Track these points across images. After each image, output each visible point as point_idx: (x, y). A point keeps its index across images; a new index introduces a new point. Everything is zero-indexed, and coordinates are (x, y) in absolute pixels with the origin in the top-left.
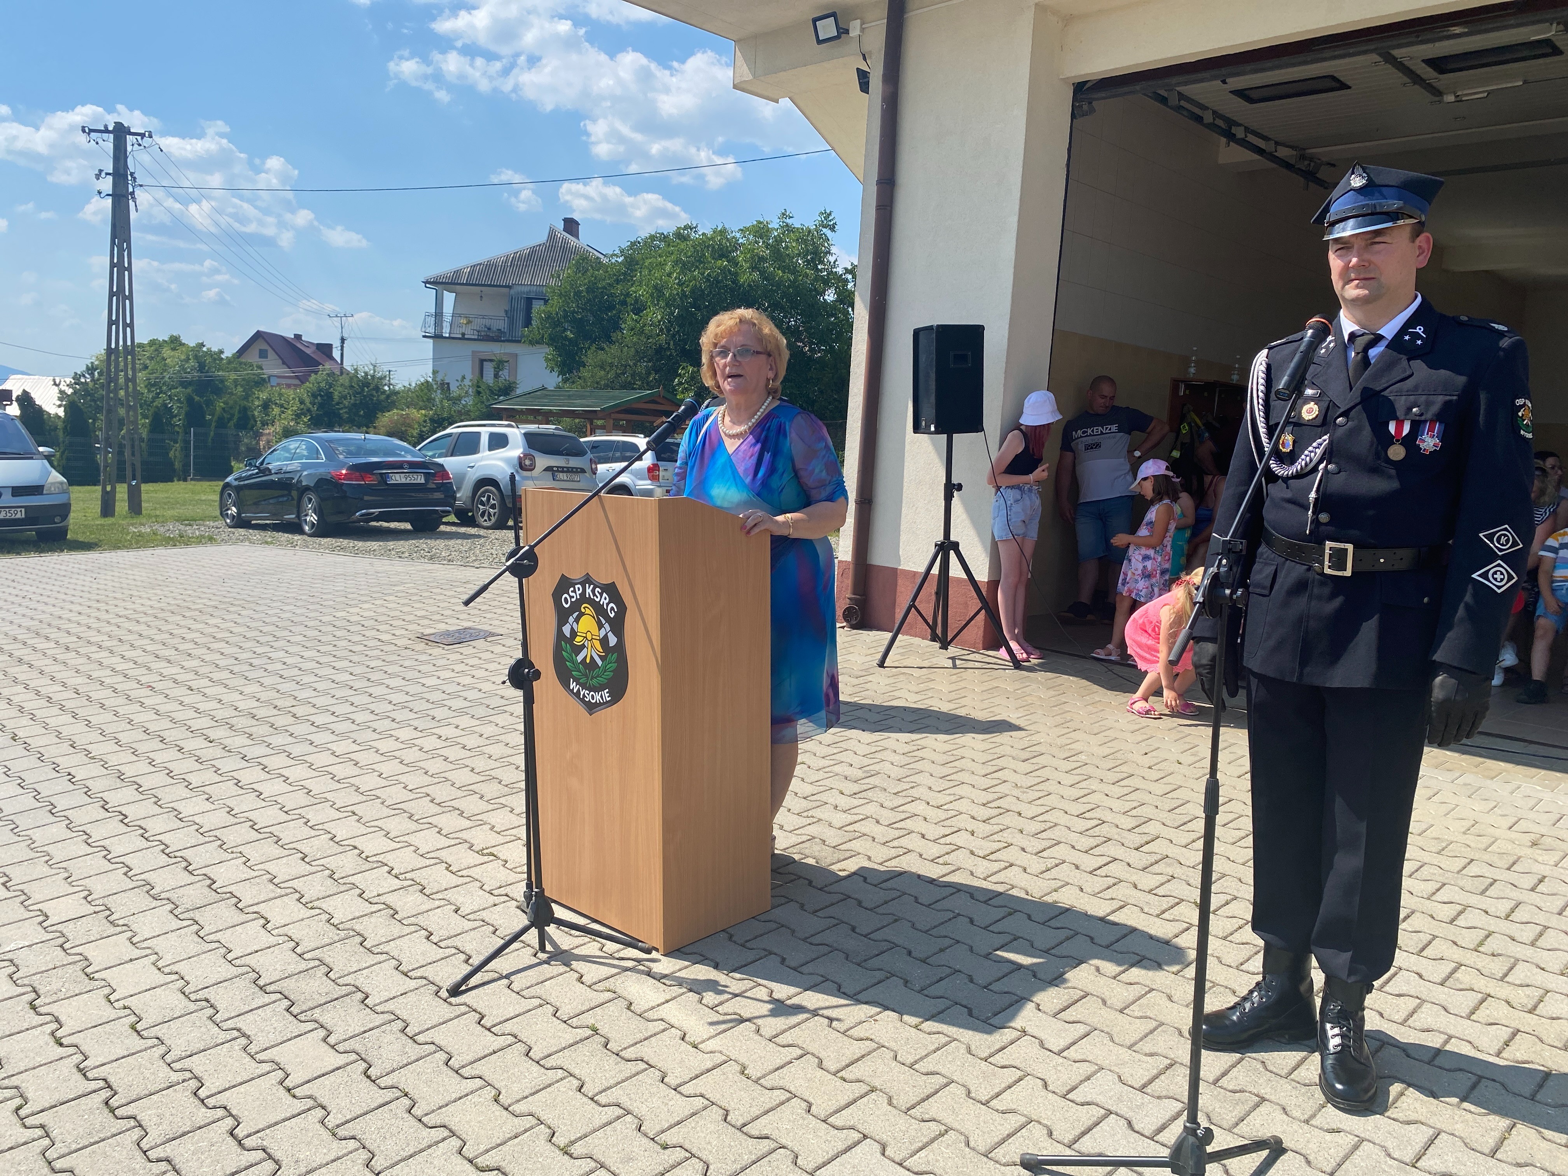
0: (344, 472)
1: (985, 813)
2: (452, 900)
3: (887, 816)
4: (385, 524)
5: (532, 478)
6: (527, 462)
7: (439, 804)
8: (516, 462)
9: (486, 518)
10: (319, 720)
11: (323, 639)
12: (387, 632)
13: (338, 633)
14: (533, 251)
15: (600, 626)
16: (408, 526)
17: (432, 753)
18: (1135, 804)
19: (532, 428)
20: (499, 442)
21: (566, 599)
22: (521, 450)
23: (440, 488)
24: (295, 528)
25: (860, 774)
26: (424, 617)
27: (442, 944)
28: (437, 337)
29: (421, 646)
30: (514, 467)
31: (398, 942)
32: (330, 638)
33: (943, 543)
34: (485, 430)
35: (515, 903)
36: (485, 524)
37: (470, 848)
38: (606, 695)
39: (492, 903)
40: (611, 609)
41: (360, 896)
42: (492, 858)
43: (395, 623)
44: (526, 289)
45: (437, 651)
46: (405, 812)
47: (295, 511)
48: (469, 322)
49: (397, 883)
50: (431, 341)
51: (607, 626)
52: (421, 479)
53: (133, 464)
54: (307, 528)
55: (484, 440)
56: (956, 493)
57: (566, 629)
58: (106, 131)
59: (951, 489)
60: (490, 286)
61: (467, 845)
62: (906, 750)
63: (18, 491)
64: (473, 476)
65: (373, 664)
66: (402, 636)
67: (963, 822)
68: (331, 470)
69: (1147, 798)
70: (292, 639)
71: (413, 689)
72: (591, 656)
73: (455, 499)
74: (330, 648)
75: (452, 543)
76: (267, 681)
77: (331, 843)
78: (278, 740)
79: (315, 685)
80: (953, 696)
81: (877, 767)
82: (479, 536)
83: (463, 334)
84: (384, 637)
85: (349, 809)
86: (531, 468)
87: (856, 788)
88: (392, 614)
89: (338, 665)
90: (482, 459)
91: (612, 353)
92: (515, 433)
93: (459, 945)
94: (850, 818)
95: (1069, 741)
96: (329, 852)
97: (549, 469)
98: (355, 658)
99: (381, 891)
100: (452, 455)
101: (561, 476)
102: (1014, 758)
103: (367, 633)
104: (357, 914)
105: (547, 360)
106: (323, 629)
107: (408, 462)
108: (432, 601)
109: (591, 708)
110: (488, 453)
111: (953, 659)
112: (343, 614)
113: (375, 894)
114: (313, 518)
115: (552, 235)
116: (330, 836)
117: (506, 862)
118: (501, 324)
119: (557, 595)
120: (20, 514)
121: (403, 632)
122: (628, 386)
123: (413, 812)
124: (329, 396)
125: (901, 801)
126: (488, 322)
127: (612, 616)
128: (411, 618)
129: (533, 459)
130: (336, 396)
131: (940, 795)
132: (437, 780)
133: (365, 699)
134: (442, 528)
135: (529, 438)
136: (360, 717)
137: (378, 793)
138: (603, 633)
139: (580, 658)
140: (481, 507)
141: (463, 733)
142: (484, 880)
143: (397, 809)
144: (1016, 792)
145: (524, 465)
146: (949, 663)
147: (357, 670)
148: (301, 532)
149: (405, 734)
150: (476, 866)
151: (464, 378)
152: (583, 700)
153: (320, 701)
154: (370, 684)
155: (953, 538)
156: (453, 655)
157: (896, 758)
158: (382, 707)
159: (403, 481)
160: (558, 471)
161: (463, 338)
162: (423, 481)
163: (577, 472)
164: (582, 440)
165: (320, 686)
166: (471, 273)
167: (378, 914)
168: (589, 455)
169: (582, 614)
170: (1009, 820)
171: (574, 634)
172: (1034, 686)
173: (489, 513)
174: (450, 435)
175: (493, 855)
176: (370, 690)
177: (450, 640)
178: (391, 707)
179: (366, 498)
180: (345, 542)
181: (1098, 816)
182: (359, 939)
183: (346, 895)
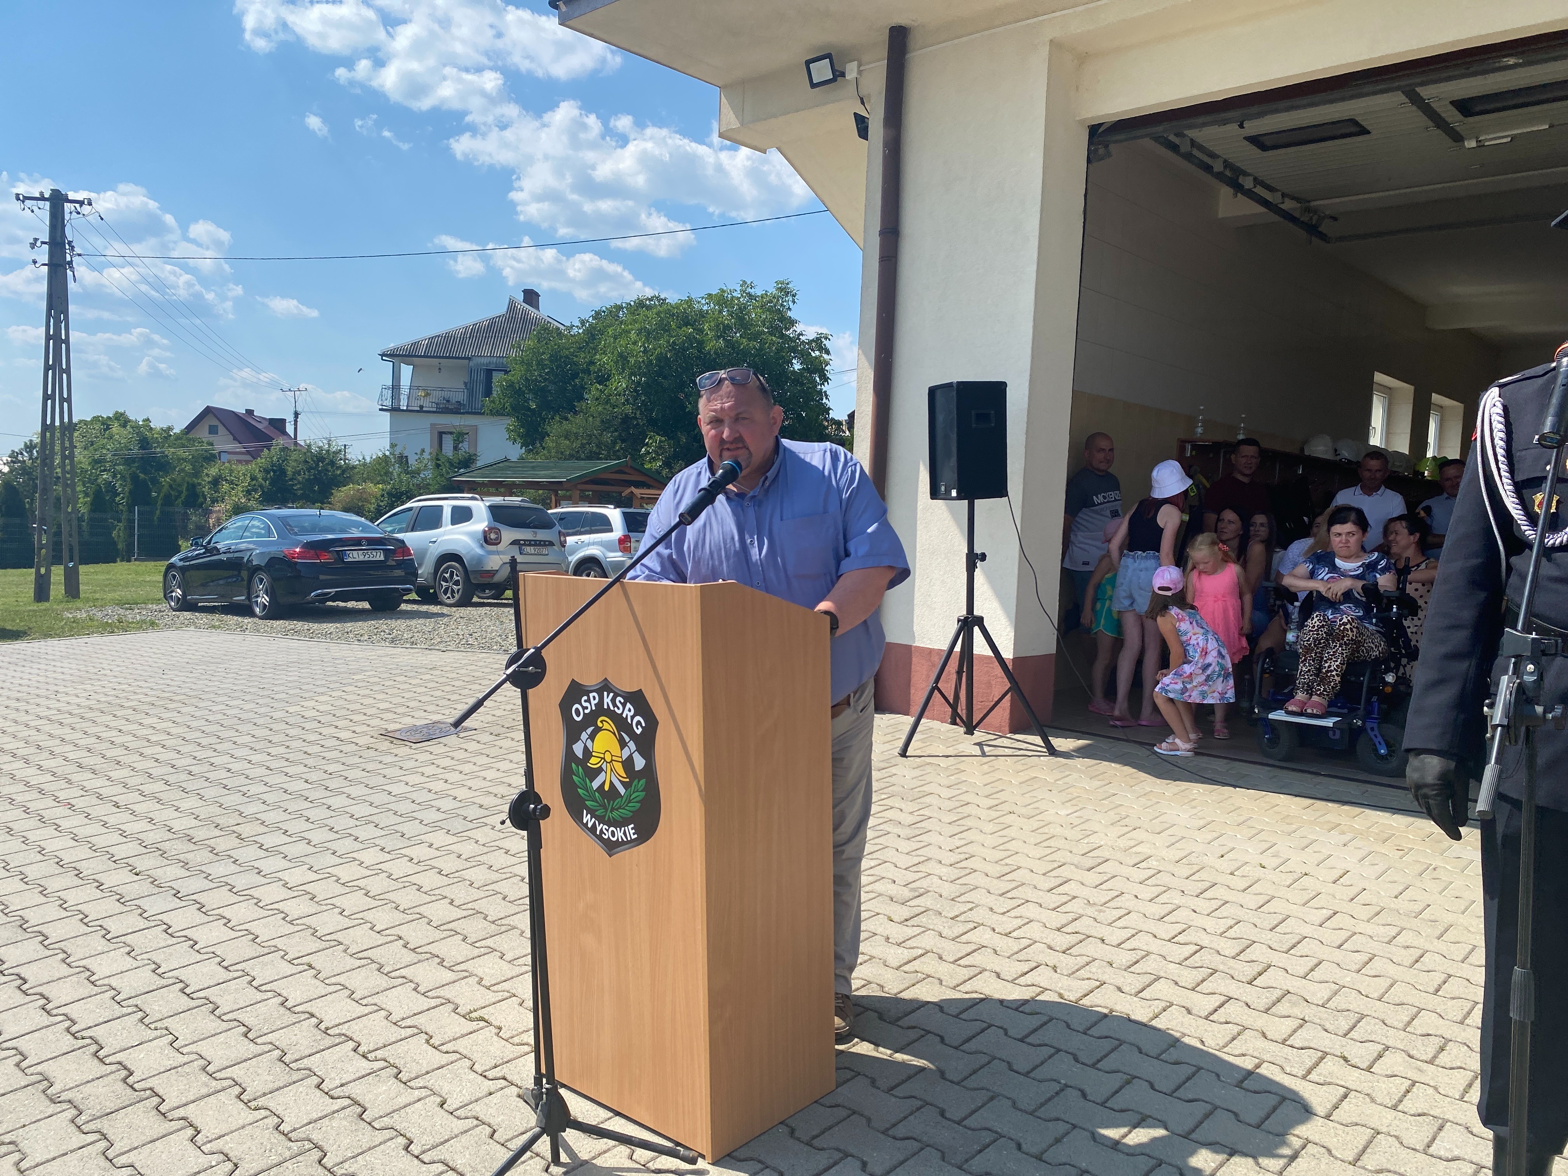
0: (298, 550)
1: (1061, 941)
2: (436, 1088)
3: (951, 950)
4: (342, 604)
5: (498, 553)
6: (493, 536)
7: (413, 950)
8: (481, 536)
9: (449, 595)
10: (269, 841)
11: (275, 739)
12: (346, 729)
13: (292, 732)
14: (492, 324)
15: (623, 744)
16: (366, 605)
17: (404, 882)
18: (1231, 922)
19: (498, 500)
20: (462, 515)
21: (577, 711)
22: (486, 524)
23: (400, 565)
24: (245, 610)
25: (906, 893)
26: (387, 710)
27: (426, 1157)
28: (394, 410)
29: (385, 745)
30: (478, 541)
31: (367, 1156)
32: (282, 737)
33: (966, 618)
34: (448, 504)
35: (514, 1090)
36: (448, 601)
37: (455, 1010)
38: (630, 829)
39: (485, 1091)
40: (638, 724)
41: (318, 1086)
42: (482, 1024)
43: (356, 718)
44: (486, 361)
45: (404, 751)
46: (373, 962)
47: (245, 591)
48: (427, 395)
49: (365, 1066)
50: (388, 414)
51: (632, 745)
52: (380, 556)
53: (71, 545)
54: (257, 610)
55: (447, 514)
56: (979, 564)
57: (578, 749)
59: (973, 559)
60: (449, 357)
61: (451, 1007)
62: (953, 861)
64: (435, 552)
65: (331, 768)
66: (365, 734)
67: (1038, 953)
68: (284, 549)
69: (1241, 914)
70: (240, 740)
71: (379, 798)
72: (611, 783)
73: (416, 575)
74: (282, 750)
75: (413, 622)
76: (210, 793)
77: (282, 1009)
78: (219, 869)
79: (264, 797)
80: (989, 790)
81: (924, 883)
82: (442, 615)
84: (343, 735)
85: (304, 960)
86: (497, 542)
87: (905, 912)
88: (352, 707)
89: (291, 770)
90: (444, 534)
91: (576, 423)
92: (480, 507)
93: (447, 1157)
94: (907, 954)
95: (1132, 843)
96: (279, 1024)
97: (515, 542)
98: (310, 762)
99: (346, 1078)
100: (412, 530)
101: (528, 549)
102: (1077, 867)
103: (325, 731)
104: (315, 1116)
105: (508, 430)
106: (275, 727)
107: (367, 539)
108: (396, 691)
109: (611, 847)
110: (451, 527)
111: (980, 744)
112: (298, 708)
113: (338, 1082)
114: (264, 599)
115: (511, 307)
116: (281, 999)
117: (500, 1028)
118: (460, 396)
119: (565, 706)
121: (365, 728)
122: (593, 456)
123: (382, 961)
124: (283, 472)
125: (962, 929)
126: (446, 394)
127: (639, 731)
128: (373, 711)
129: (498, 532)
130: (290, 471)
131: (1005, 918)
132: (410, 917)
133: (323, 813)
134: (404, 607)
135: (494, 510)
136: (317, 836)
137: (339, 936)
138: (626, 753)
139: (596, 784)
140: (444, 584)
141: (438, 853)
142: (475, 1057)
143: (365, 959)
144: (1090, 911)
145: (488, 539)
146: (977, 750)
147: (313, 776)
148: (252, 614)
149: (370, 856)
150: (463, 1036)
151: (423, 451)
152: (600, 838)
153: (271, 817)
154: (329, 794)
155: (976, 613)
156: (422, 754)
157: (944, 871)
158: (344, 822)
159: (361, 558)
160: (525, 545)
161: (421, 410)
162: (382, 558)
163: (545, 545)
164: (549, 511)
165: (270, 798)
166: (429, 346)
167: (342, 1114)
168: (558, 528)
169: (598, 730)
170: (1091, 948)
171: (588, 754)
172: (1075, 775)
173: (453, 591)
174: (410, 509)
175: (482, 1019)
176: (329, 801)
177: (418, 737)
178: (353, 822)
179: (322, 577)
180: (299, 625)
181: (1194, 940)
182: (316, 1154)
183: (301, 1088)
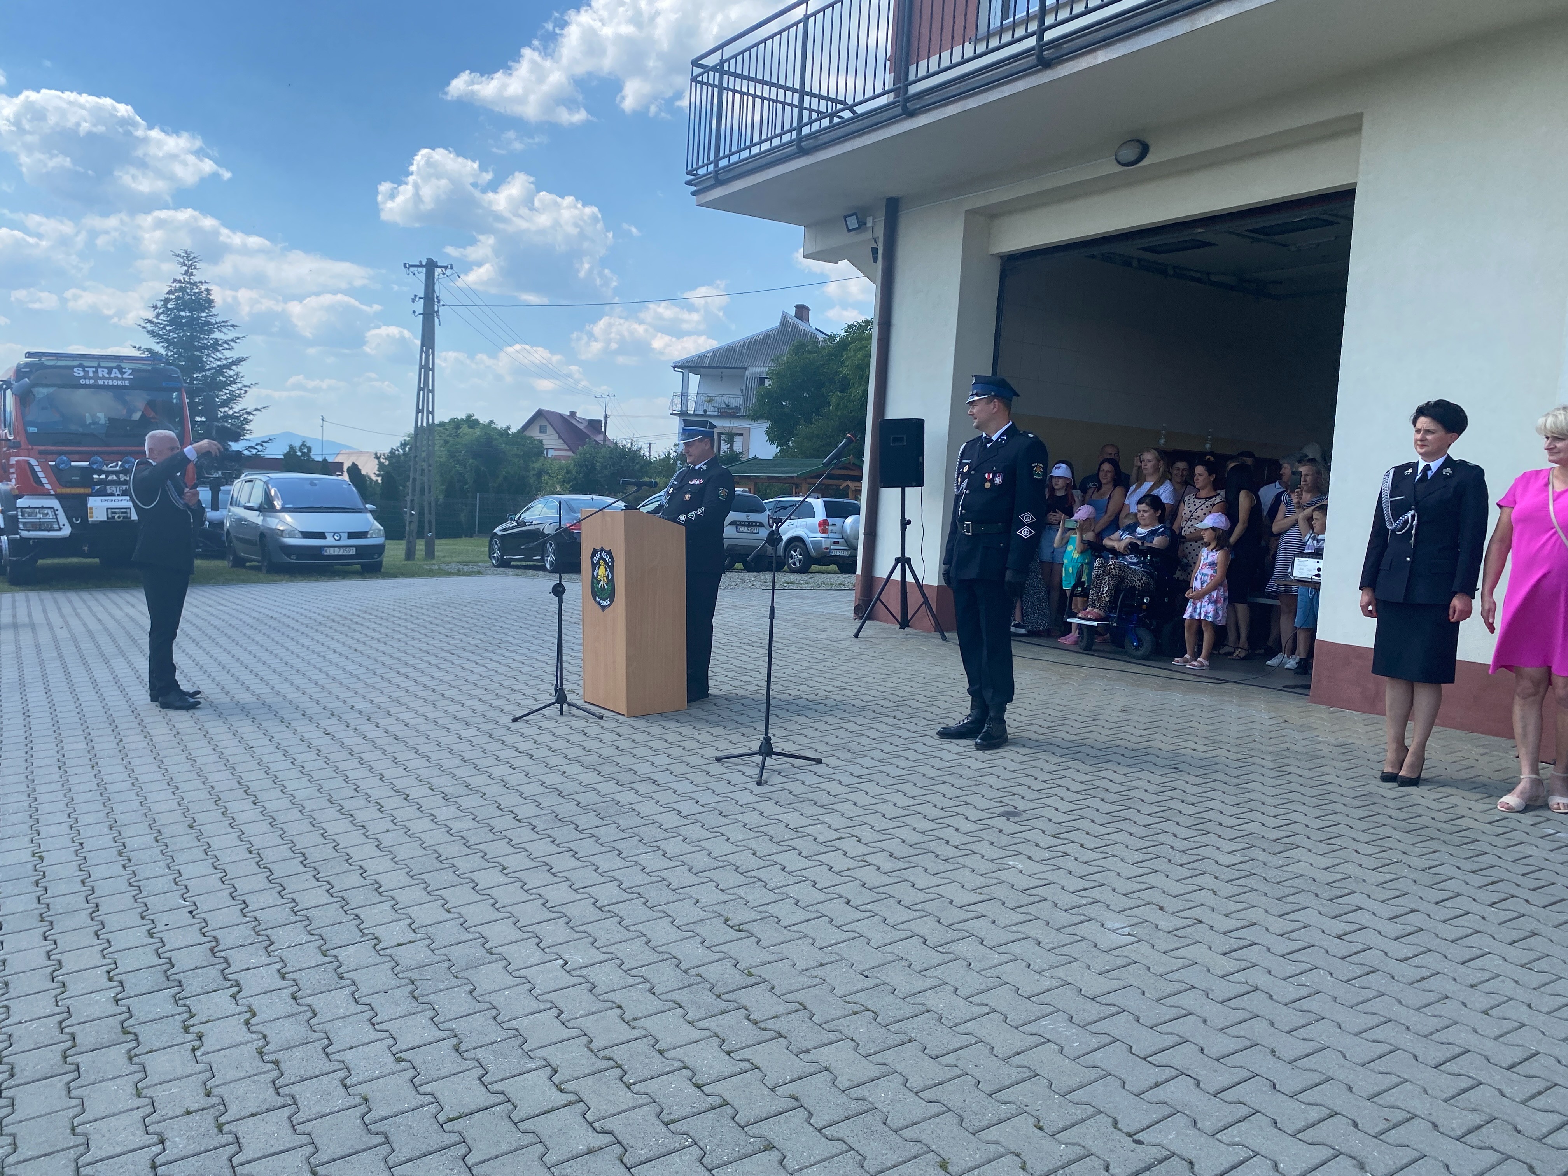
14: (767, 336)
21: (594, 559)
24: (539, 567)
28: (682, 414)
33: (901, 555)
38: (608, 602)
40: (610, 561)
44: (760, 370)
47: (541, 553)
48: (711, 401)
50: (677, 418)
51: (608, 570)
53: (430, 522)
54: (548, 566)
56: (907, 526)
57: (595, 574)
58: (421, 266)
59: (904, 523)
60: (729, 367)
63: (352, 535)
72: (603, 585)
83: (705, 411)
91: (819, 426)
101: (743, 529)
105: (767, 432)
109: (603, 608)
111: (906, 635)
114: (552, 558)
115: (784, 321)
118: (737, 403)
119: (592, 558)
120: (353, 552)
124: (594, 467)
126: (727, 400)
127: (610, 565)
130: (598, 466)
138: (607, 573)
139: (599, 586)
148: (543, 569)
152: (601, 607)
160: (740, 525)
163: (756, 526)
166: (714, 356)
169: (600, 566)
171: (597, 575)
